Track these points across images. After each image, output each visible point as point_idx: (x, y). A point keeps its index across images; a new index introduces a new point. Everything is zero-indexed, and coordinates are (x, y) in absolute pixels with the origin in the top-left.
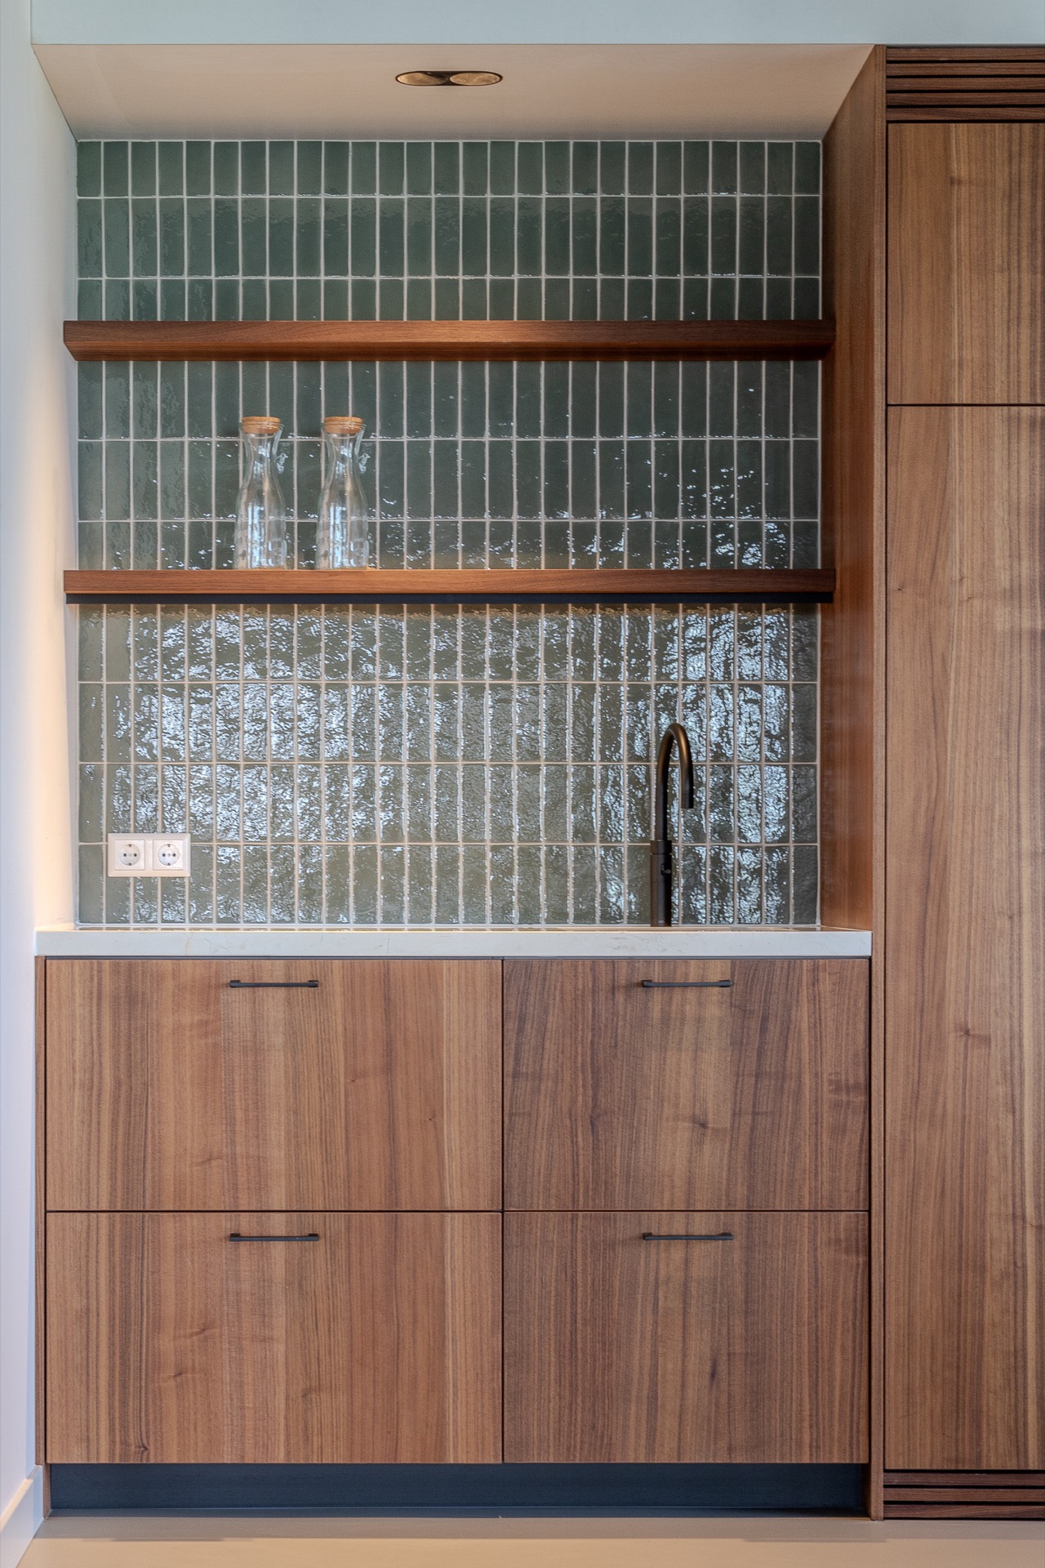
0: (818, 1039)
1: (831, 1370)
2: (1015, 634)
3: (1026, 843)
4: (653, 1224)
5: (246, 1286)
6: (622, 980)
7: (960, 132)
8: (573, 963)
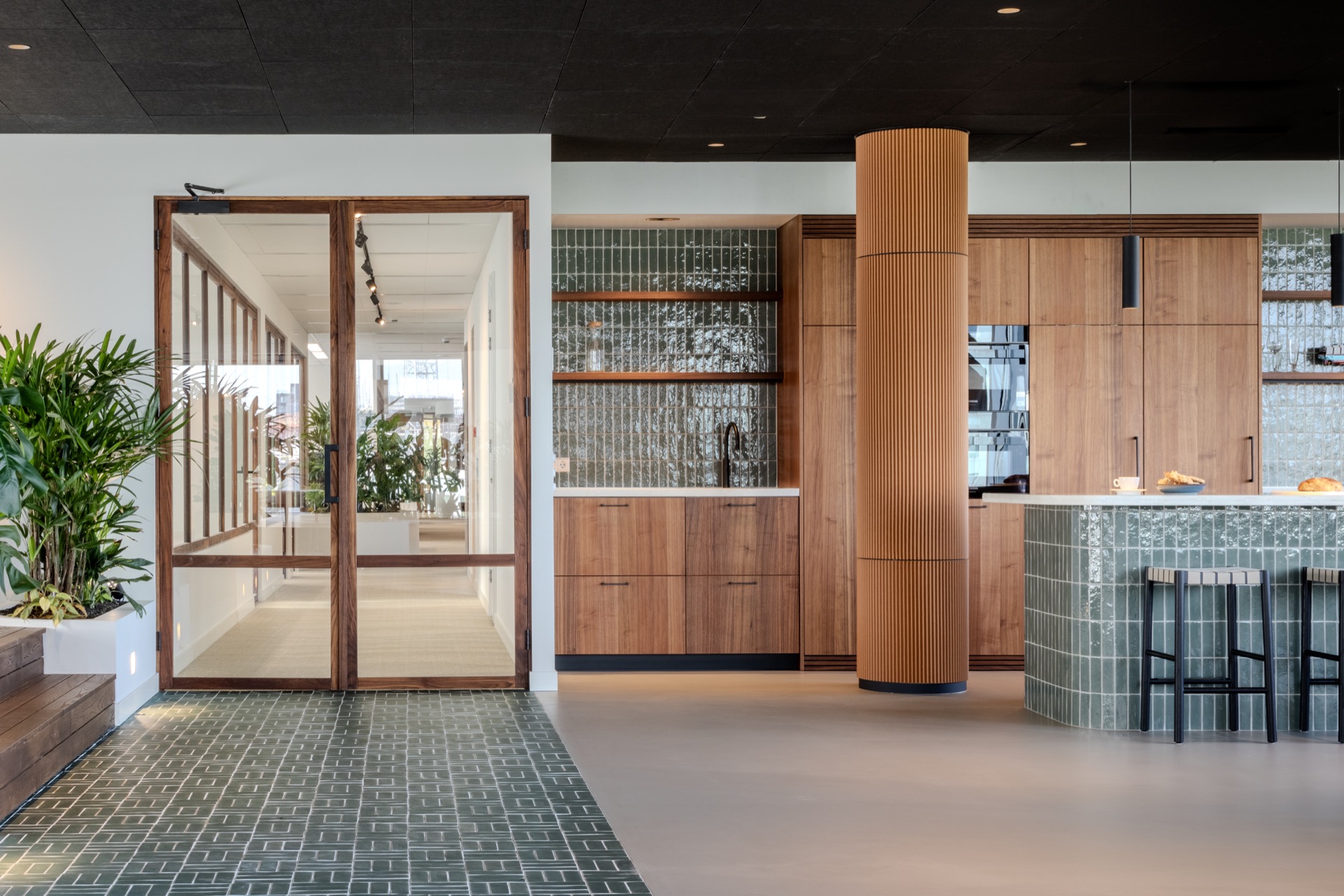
0: (783, 522)
1: (788, 625)
2: (843, 396)
3: (847, 461)
4: (733, 579)
5: (606, 599)
6: (722, 504)
7: (825, 241)
8: (707, 498)
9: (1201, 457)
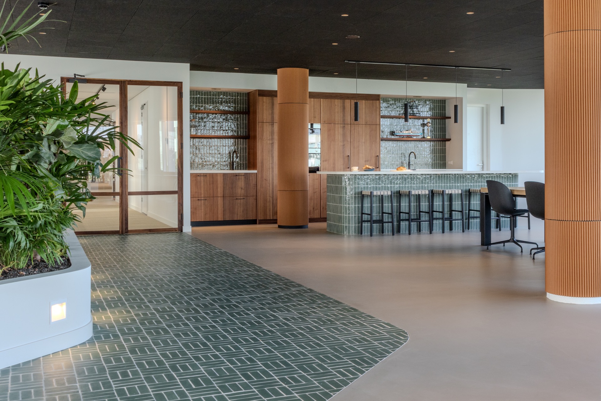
0: (252, 181)
1: (253, 211)
5: (199, 204)
6: (234, 175)
7: (264, 98)
8: (230, 173)
9: (365, 161)
